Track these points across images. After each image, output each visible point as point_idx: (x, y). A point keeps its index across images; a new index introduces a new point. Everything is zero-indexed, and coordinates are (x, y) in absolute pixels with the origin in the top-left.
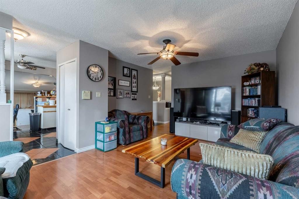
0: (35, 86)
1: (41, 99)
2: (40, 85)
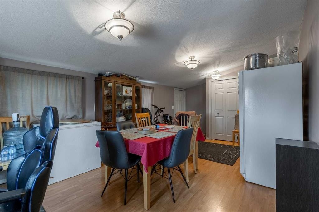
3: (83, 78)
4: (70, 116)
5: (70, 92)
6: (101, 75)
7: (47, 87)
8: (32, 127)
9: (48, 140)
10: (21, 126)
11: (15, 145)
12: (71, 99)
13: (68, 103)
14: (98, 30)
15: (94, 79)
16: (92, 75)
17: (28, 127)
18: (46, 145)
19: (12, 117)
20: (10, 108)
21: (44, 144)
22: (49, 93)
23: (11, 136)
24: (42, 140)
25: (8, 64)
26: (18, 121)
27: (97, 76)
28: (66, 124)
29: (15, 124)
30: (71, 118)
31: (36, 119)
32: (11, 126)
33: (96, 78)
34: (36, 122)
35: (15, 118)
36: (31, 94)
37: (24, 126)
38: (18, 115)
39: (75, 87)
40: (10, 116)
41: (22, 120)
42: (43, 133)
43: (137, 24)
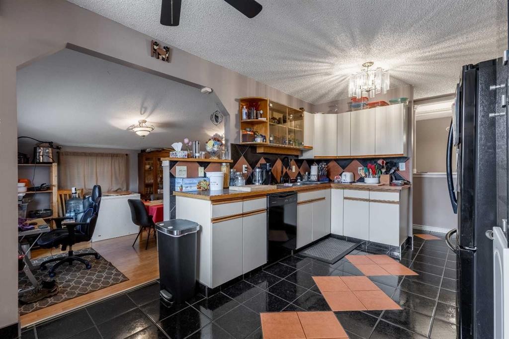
0: (140, 132)
1: (185, 168)
2: (150, 129)
3: (127, 155)
4: (115, 189)
5: (115, 168)
6: (143, 151)
7: (96, 167)
8: (84, 198)
9: (96, 202)
10: (77, 196)
11: (74, 211)
12: (115, 174)
13: (114, 179)
14: (130, 128)
15: (137, 155)
16: (136, 151)
17: (82, 198)
18: (95, 205)
19: (71, 190)
20: (69, 184)
21: (94, 204)
22: (98, 170)
23: (71, 204)
24: (93, 203)
25: (68, 150)
26: (76, 193)
27: (140, 152)
28: (111, 196)
29: (74, 195)
30: (116, 191)
31: (87, 192)
32: (70, 196)
33: (139, 154)
34: (87, 194)
35: (73, 191)
36: (84, 172)
37: (79, 197)
38: (75, 189)
39: (119, 164)
40: (69, 189)
41: (78, 192)
42: (93, 199)
43: (156, 123)
